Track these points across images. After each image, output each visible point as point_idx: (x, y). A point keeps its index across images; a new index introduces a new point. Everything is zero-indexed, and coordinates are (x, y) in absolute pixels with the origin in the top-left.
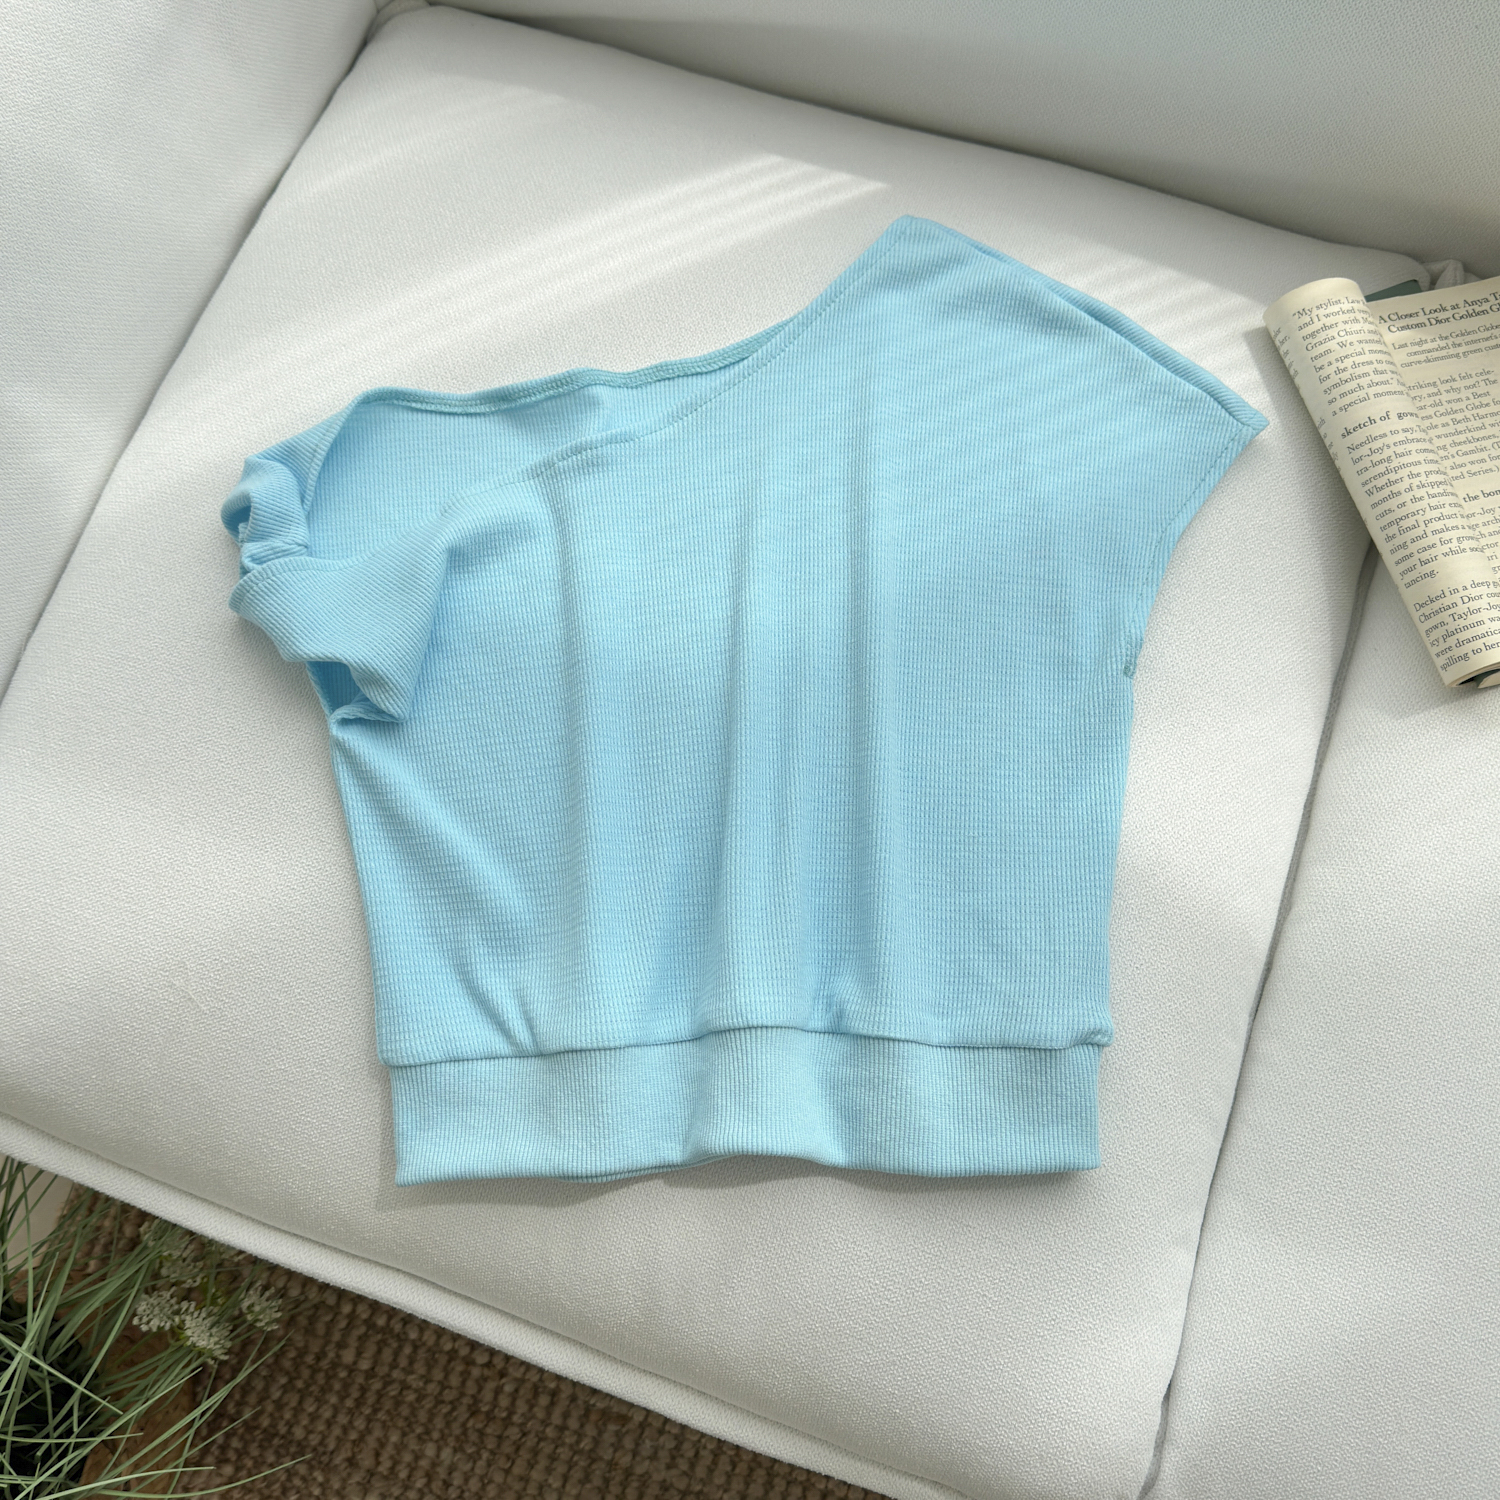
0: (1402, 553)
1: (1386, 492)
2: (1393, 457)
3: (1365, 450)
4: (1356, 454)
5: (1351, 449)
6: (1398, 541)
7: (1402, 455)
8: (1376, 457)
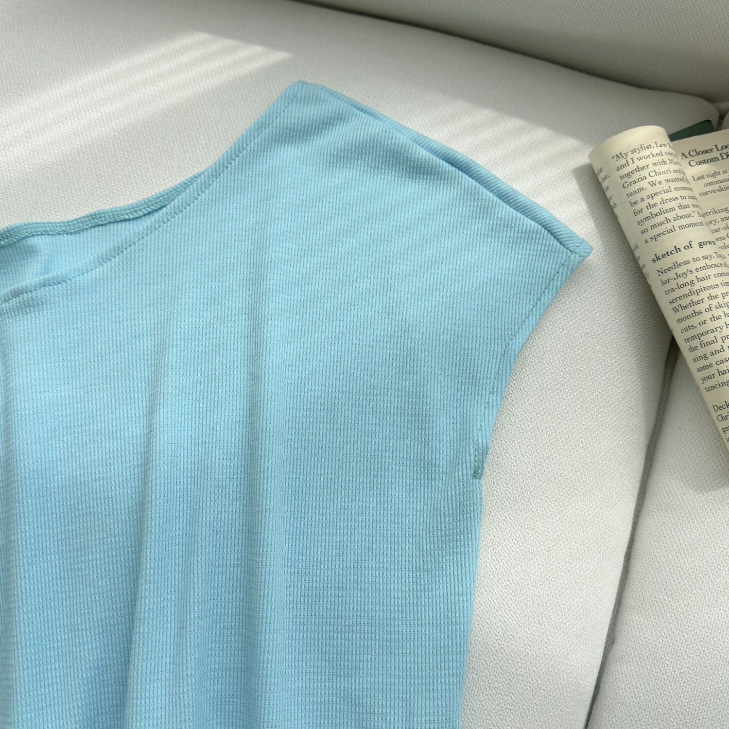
0: (702, 363)
1: (689, 311)
2: (695, 281)
3: (671, 274)
4: (665, 277)
5: (661, 272)
6: (700, 352)
7: (703, 279)
8: (681, 281)
